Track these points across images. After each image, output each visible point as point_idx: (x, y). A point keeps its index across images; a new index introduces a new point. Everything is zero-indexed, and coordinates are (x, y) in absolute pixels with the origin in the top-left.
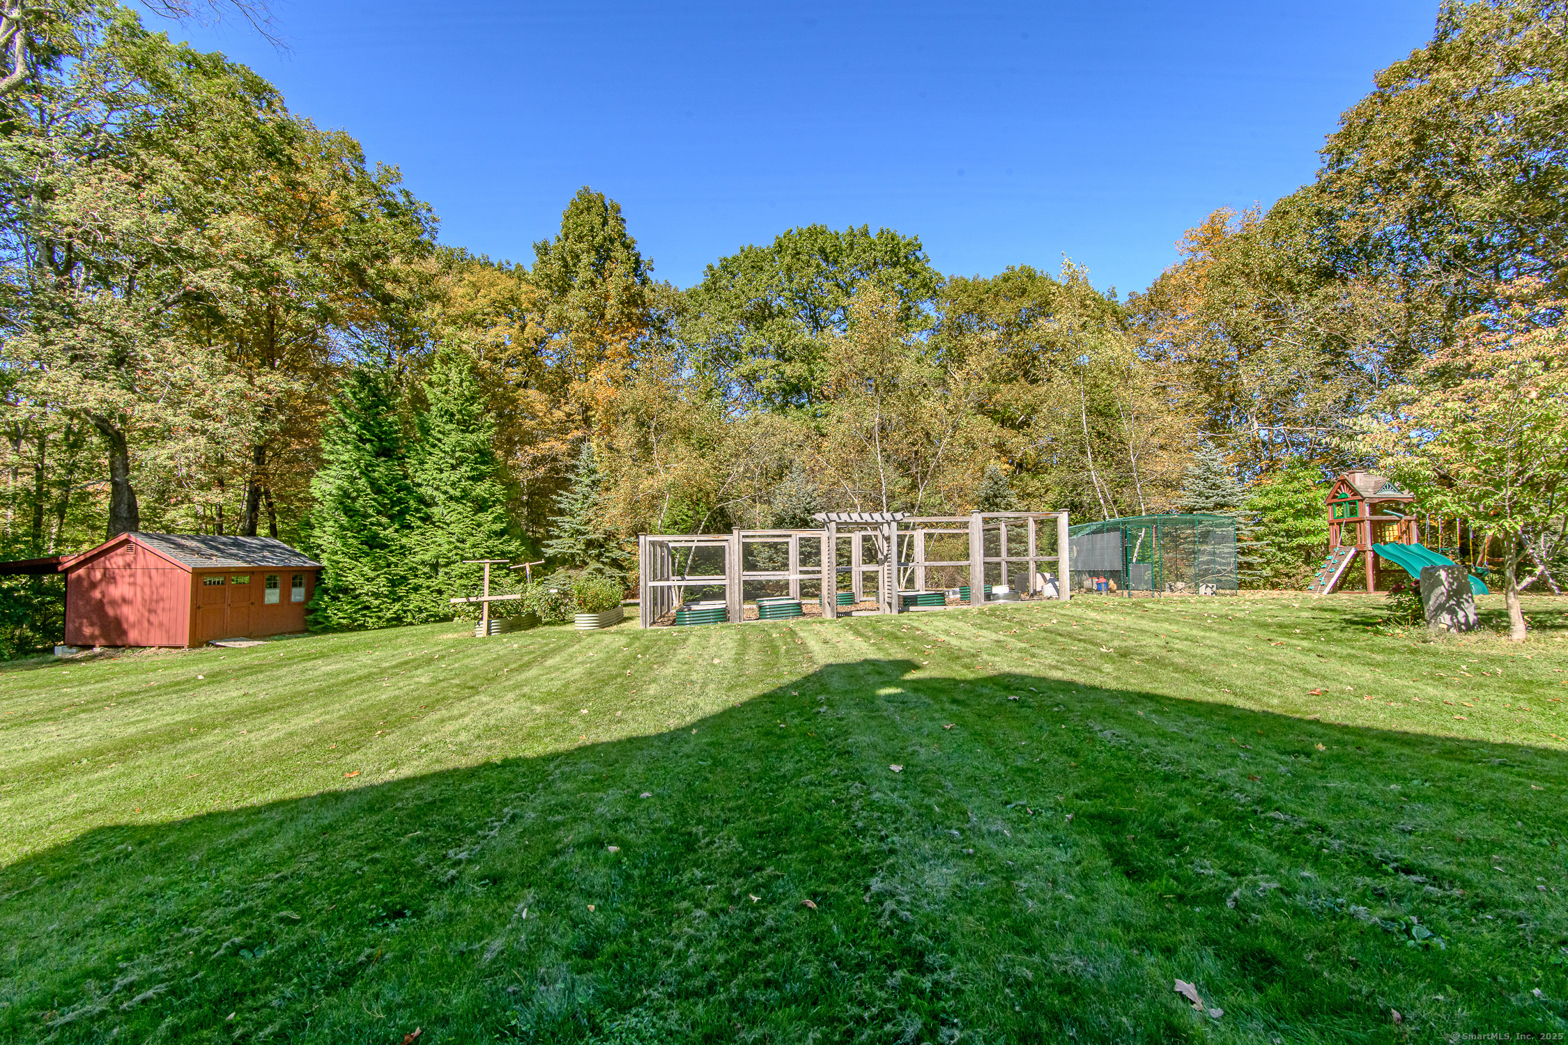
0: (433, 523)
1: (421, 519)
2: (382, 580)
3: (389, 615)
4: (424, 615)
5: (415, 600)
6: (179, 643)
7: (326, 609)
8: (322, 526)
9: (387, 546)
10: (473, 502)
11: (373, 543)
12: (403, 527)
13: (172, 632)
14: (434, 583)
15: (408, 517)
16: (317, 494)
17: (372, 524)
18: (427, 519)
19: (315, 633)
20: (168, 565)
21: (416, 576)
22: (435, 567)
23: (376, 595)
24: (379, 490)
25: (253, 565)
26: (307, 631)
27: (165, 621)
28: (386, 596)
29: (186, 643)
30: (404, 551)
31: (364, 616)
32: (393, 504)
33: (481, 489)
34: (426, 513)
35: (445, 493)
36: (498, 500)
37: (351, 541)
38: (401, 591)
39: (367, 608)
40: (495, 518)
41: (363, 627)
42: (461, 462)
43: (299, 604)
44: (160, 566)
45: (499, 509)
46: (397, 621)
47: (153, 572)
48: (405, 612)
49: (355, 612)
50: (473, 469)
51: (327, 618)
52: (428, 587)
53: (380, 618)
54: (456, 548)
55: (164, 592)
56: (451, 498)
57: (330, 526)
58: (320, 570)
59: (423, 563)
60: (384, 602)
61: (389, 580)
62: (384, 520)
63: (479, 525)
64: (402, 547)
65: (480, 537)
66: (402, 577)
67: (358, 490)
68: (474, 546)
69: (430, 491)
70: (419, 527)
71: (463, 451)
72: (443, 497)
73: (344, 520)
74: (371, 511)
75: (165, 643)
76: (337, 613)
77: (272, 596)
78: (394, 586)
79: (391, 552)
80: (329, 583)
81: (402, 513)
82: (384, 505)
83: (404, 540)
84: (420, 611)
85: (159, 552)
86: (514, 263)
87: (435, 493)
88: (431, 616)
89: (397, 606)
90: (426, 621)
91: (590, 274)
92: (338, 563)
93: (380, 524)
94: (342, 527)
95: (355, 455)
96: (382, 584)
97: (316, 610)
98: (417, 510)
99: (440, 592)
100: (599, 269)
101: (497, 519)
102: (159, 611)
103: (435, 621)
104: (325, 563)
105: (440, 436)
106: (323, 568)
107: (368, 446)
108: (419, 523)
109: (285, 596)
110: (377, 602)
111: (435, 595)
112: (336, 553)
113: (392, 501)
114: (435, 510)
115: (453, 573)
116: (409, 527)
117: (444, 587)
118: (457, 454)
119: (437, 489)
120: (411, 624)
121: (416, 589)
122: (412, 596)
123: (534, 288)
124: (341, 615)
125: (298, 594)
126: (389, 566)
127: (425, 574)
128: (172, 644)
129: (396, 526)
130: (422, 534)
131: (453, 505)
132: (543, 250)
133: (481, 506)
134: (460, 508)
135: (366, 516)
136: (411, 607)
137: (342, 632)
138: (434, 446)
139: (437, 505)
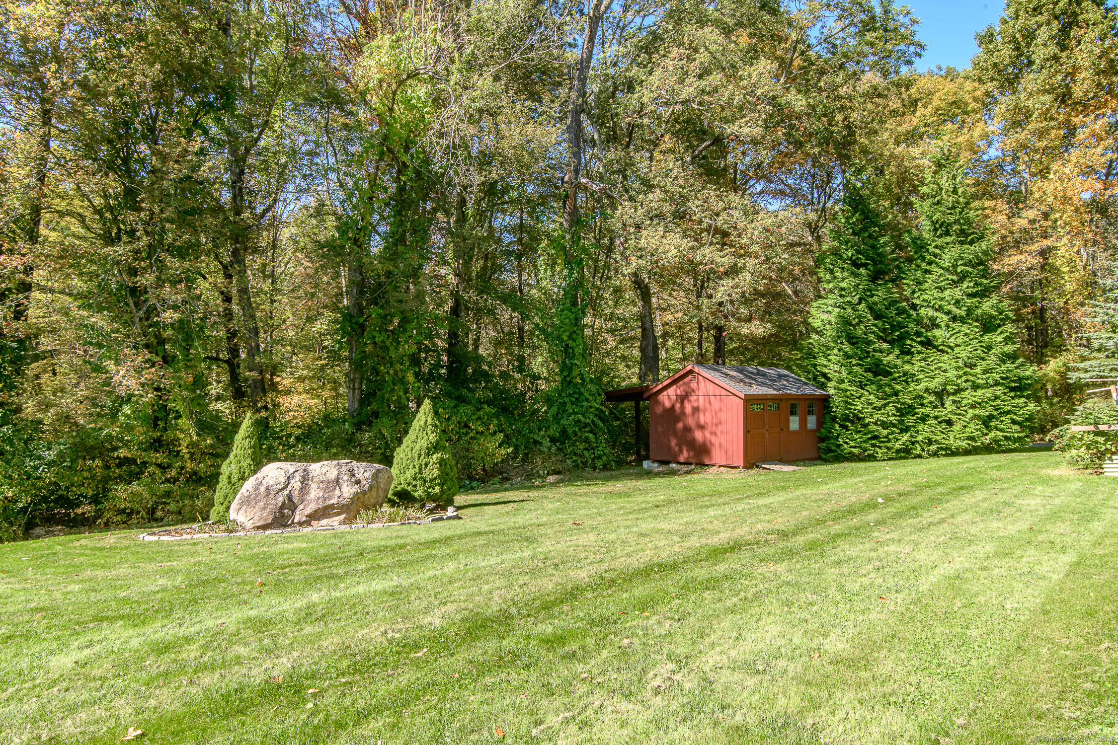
0: (935, 347)
1: (921, 343)
2: (891, 409)
3: (898, 446)
4: (934, 447)
5: (924, 432)
6: (735, 464)
7: (838, 437)
8: (826, 356)
9: (890, 374)
10: (977, 320)
11: (878, 370)
12: (902, 353)
13: (730, 453)
14: (941, 412)
15: (909, 342)
16: (817, 324)
17: (875, 350)
18: (928, 343)
19: (826, 461)
20: (724, 392)
21: (922, 405)
22: (941, 394)
23: (885, 425)
24: (878, 316)
25: (781, 392)
26: (820, 458)
27: (724, 443)
28: (894, 426)
29: (741, 464)
30: (908, 378)
31: (873, 445)
32: (893, 328)
33: (987, 306)
34: (926, 337)
35: (948, 313)
36: (1007, 318)
37: (856, 368)
38: (909, 420)
39: (875, 437)
40: (1005, 339)
41: (872, 458)
42: (963, 277)
43: (812, 431)
44: (717, 393)
45: (1009, 328)
46: (905, 453)
47: (712, 398)
48: (913, 443)
49: (865, 442)
50: (976, 284)
51: (839, 446)
52: (936, 418)
53: (888, 448)
54: (965, 374)
55: (722, 416)
56: (954, 319)
57: (835, 356)
58: (826, 399)
59: (927, 390)
60: (893, 433)
61: (898, 410)
62: (885, 346)
63: (989, 348)
64: (905, 374)
65: (992, 360)
66: (910, 406)
67: (859, 317)
68: (985, 372)
69: (931, 312)
70: (918, 353)
71: (965, 265)
72: (946, 318)
73: (847, 348)
74: (872, 337)
75: (724, 463)
76: (850, 442)
77: (794, 423)
78: (902, 415)
79: (894, 379)
80: (839, 411)
81: (902, 338)
82: (884, 330)
83: (907, 367)
84: (930, 442)
85: (716, 381)
86: (944, 67)
87: (936, 314)
88: (942, 449)
89: (906, 437)
90: (935, 454)
91: (1053, 49)
92: (847, 391)
93: (881, 351)
94: (847, 356)
95: (853, 281)
96: (890, 414)
97: (828, 438)
98: (918, 334)
99: (949, 423)
100: (1063, 40)
101: (1008, 340)
102: (719, 434)
103: (946, 455)
104: (832, 392)
105: (937, 251)
106: (829, 397)
107: (862, 271)
108: (920, 348)
109: (803, 422)
110: (885, 432)
111: (944, 426)
112: (843, 381)
113: (892, 326)
114: (937, 332)
115: (965, 402)
116: (908, 352)
117: (954, 418)
118: (959, 270)
119: (939, 309)
120: (920, 456)
121: (924, 419)
122: (921, 427)
123: (976, 84)
124: (852, 444)
125: (812, 422)
126: (896, 394)
127: (931, 402)
128: (730, 464)
129: (897, 352)
130: (924, 359)
131: (956, 326)
132: (987, 38)
133: (988, 325)
134: (965, 328)
135: (869, 343)
136: (920, 438)
137: (852, 461)
138: (930, 263)
139: (938, 326)
